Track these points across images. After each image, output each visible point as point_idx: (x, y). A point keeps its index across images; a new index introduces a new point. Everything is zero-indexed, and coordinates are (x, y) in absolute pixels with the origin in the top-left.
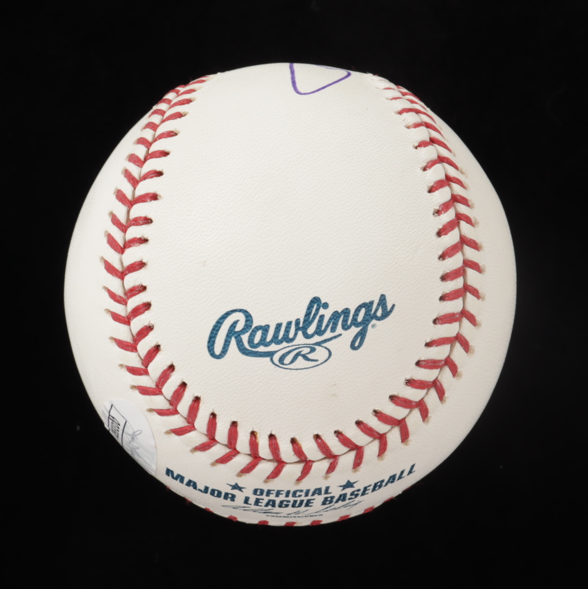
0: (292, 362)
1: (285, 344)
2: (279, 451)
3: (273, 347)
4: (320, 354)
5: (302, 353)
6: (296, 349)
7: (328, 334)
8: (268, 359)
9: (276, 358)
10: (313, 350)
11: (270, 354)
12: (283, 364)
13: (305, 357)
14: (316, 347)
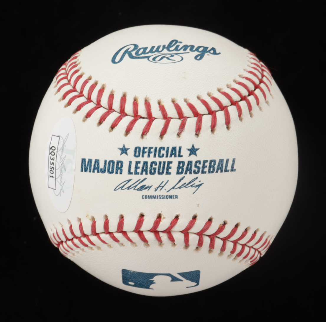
0: (160, 60)
1: (156, 53)
2: (150, 107)
3: (149, 54)
4: (177, 58)
5: (166, 57)
6: (163, 55)
7: (182, 51)
8: (146, 59)
9: (151, 59)
10: (172, 56)
11: (148, 57)
12: (155, 61)
13: (168, 58)
14: (174, 55)
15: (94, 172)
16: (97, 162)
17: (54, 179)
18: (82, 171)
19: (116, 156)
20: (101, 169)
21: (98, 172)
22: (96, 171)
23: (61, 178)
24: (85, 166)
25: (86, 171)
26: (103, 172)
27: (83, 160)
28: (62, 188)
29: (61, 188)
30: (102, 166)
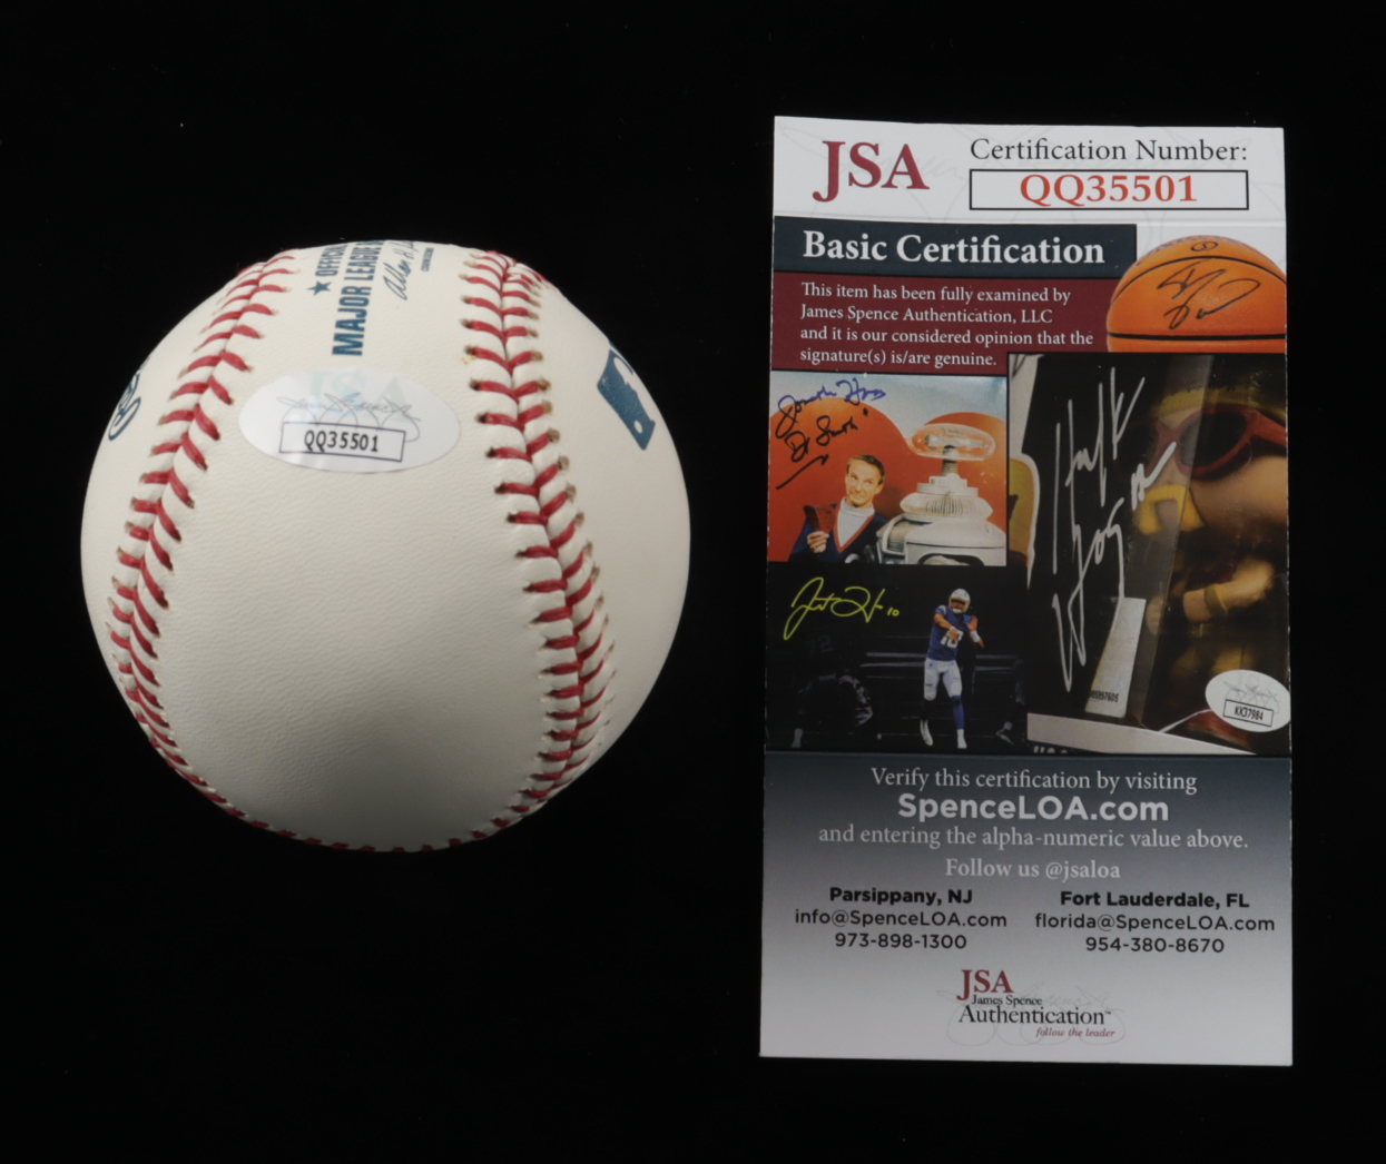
15: (362, 329)
16: (340, 324)
17: (380, 435)
18: (359, 353)
19: (333, 296)
20: (358, 316)
21: (363, 321)
22: (360, 325)
23: (375, 408)
24: (348, 347)
25: (360, 345)
26: (364, 313)
27: (337, 351)
28: (400, 409)
29: (400, 413)
30: (352, 316)
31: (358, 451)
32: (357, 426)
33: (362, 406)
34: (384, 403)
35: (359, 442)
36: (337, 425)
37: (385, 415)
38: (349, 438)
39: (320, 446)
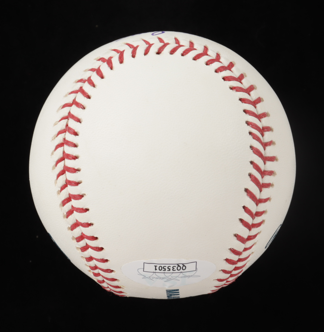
29: (146, 277)
31: (163, 266)
32: (164, 273)
33: (163, 278)
34: (154, 279)
35: (162, 268)
36: (173, 273)
37: (153, 276)
38: (167, 269)
39: (179, 266)
